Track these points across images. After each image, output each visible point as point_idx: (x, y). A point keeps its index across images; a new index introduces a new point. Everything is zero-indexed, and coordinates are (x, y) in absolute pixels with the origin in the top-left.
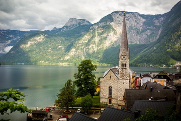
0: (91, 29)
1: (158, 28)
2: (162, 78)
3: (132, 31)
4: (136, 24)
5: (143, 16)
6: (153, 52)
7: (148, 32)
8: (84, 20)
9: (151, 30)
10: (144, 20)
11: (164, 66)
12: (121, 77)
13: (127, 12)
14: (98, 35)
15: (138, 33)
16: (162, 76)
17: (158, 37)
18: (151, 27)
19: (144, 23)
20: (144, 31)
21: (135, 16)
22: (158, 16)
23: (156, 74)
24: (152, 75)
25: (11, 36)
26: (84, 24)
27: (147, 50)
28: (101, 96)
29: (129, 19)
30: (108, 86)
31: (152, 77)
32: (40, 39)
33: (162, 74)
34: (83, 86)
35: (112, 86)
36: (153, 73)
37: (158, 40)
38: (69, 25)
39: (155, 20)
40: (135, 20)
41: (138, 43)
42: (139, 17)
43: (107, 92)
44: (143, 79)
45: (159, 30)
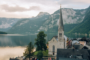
0: (50, 17)
1: (83, 16)
2: (83, 41)
3: (70, 17)
4: (71, 14)
5: (75, 10)
6: (80, 27)
7: (78, 18)
8: (47, 13)
9: (79, 17)
10: (75, 12)
11: (86, 34)
12: (59, 41)
13: (67, 9)
14: (53, 20)
15: (72, 18)
16: (83, 40)
17: (83, 20)
18: (79, 16)
19: (76, 13)
20: (75, 17)
21: (71, 10)
22: (82, 10)
23: (80, 39)
24: (78, 39)
25: (13, 21)
26: (47, 15)
27: (77, 27)
28: (49, 51)
29: (68, 12)
30: (52, 45)
31: (78, 40)
32: (26, 22)
33: (83, 39)
34: (40, 45)
35: (55, 45)
36: (79, 38)
37: (82, 22)
38: (39, 15)
39: (81, 12)
40: (71, 12)
41: (73, 23)
42: (73, 11)
43: (52, 49)
44: (73, 41)
45: (83, 17)
